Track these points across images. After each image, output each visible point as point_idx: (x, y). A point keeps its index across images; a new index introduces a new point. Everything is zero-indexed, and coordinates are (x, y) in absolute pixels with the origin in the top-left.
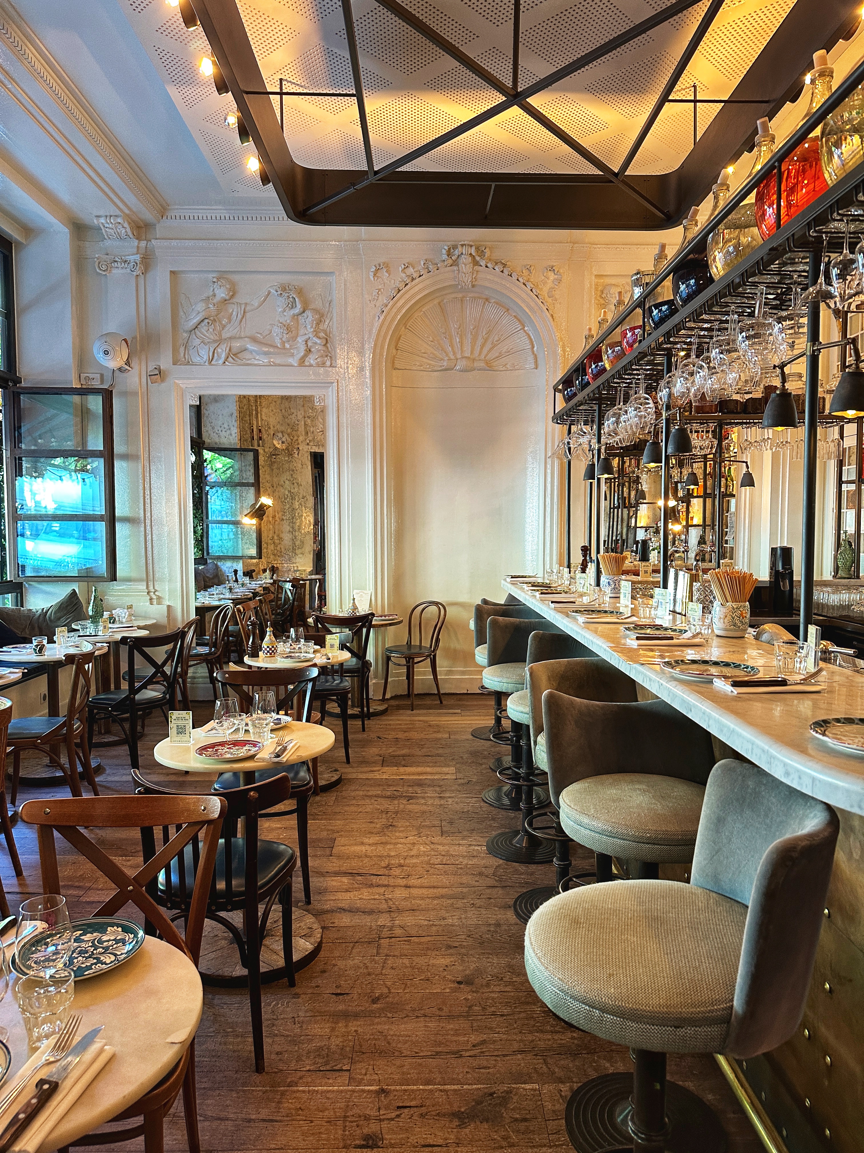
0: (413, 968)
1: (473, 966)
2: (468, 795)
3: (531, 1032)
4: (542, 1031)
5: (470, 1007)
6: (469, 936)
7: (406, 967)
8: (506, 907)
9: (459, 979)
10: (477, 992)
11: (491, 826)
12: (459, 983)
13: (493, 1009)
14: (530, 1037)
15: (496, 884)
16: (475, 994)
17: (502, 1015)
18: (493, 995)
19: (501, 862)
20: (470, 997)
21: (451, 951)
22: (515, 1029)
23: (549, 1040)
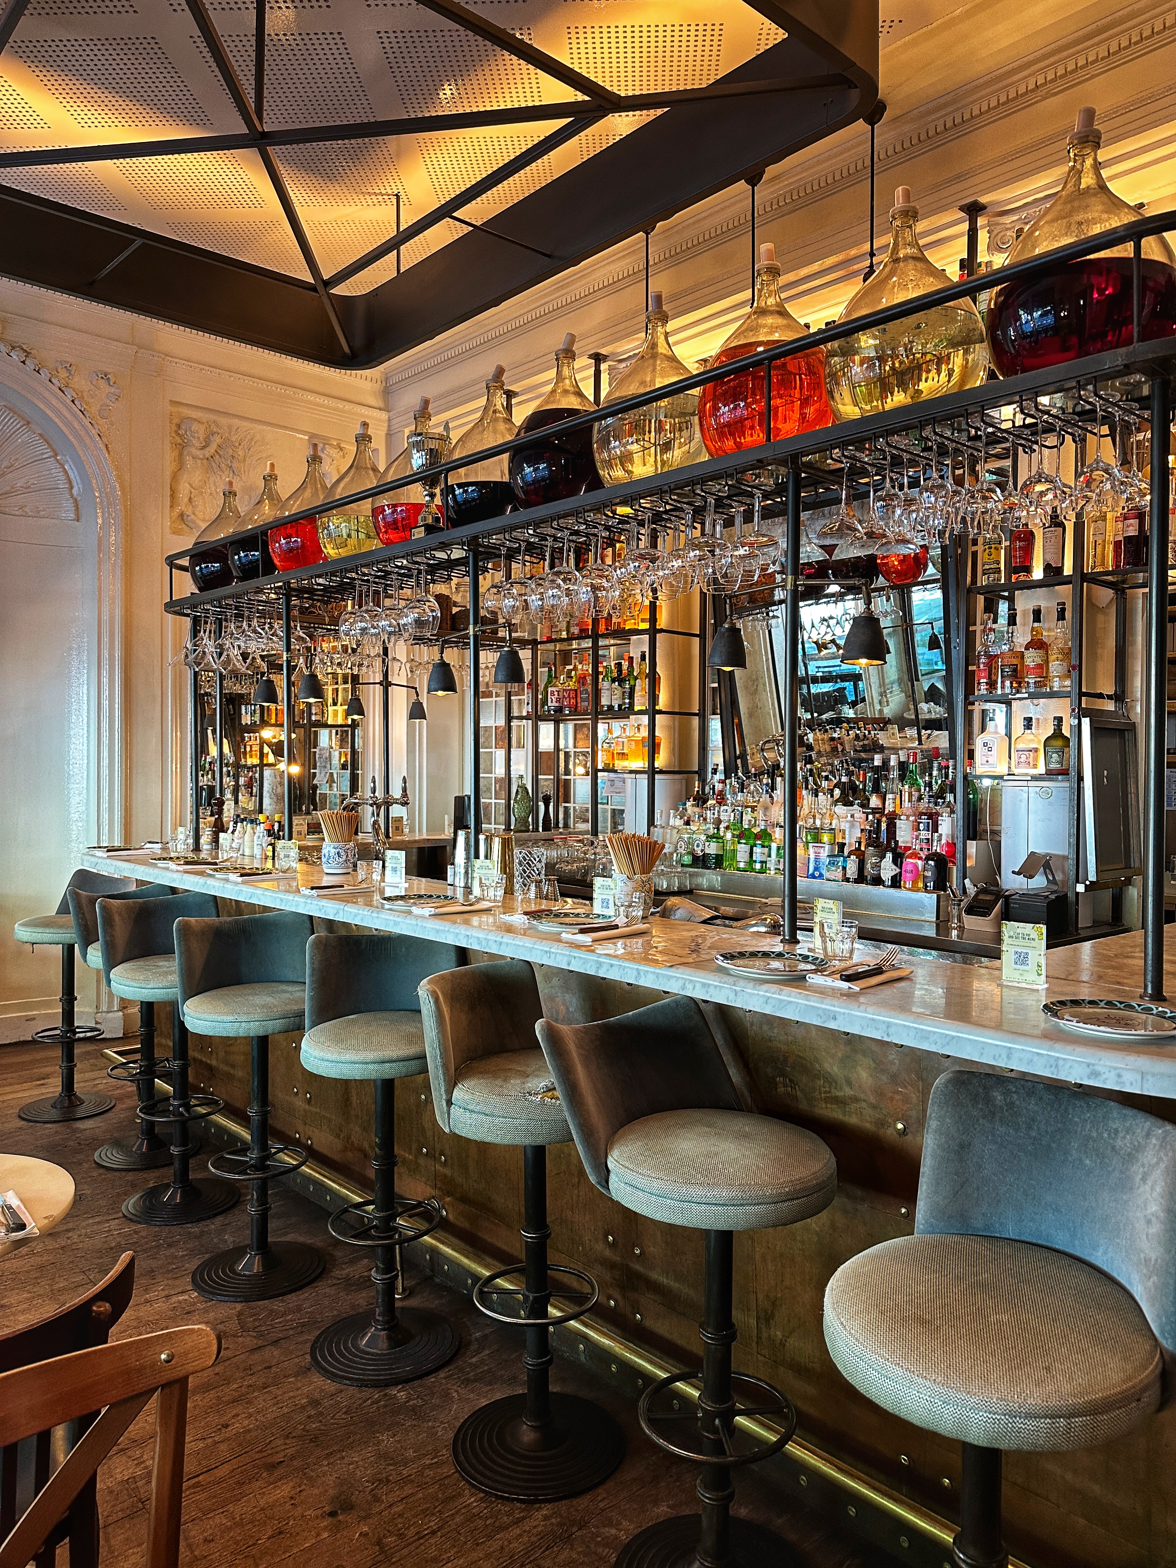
0: (240, 1524)
1: (331, 1480)
2: (97, 1219)
3: (490, 1537)
4: (503, 1528)
5: (379, 1543)
6: (287, 1437)
7: (230, 1529)
8: (303, 1372)
9: (327, 1509)
10: (368, 1516)
11: (176, 1257)
12: (333, 1514)
13: (413, 1530)
14: (495, 1545)
15: (260, 1343)
16: (371, 1521)
17: (434, 1533)
18: (395, 1509)
19: (239, 1306)
20: (366, 1529)
21: (280, 1471)
22: (466, 1543)
23: (521, 1535)
